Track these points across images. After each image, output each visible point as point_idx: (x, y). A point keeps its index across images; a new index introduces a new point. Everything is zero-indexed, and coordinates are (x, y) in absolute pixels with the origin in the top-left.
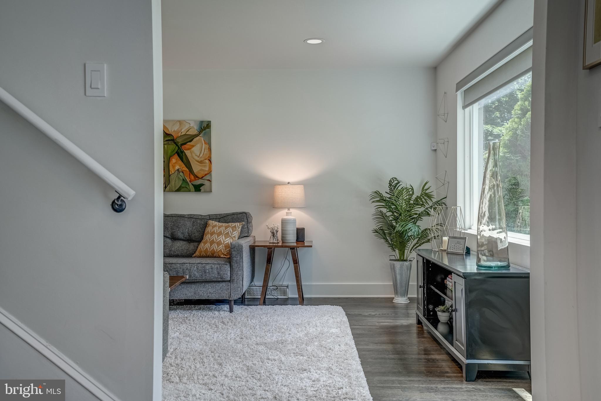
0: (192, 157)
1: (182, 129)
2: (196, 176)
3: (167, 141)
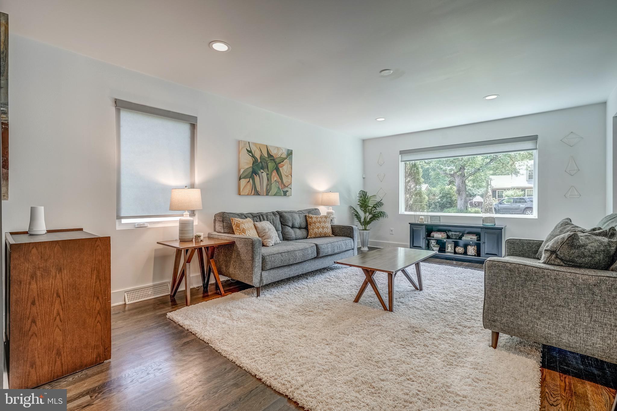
0: (283, 172)
1: (278, 153)
2: (284, 185)
3: (271, 160)
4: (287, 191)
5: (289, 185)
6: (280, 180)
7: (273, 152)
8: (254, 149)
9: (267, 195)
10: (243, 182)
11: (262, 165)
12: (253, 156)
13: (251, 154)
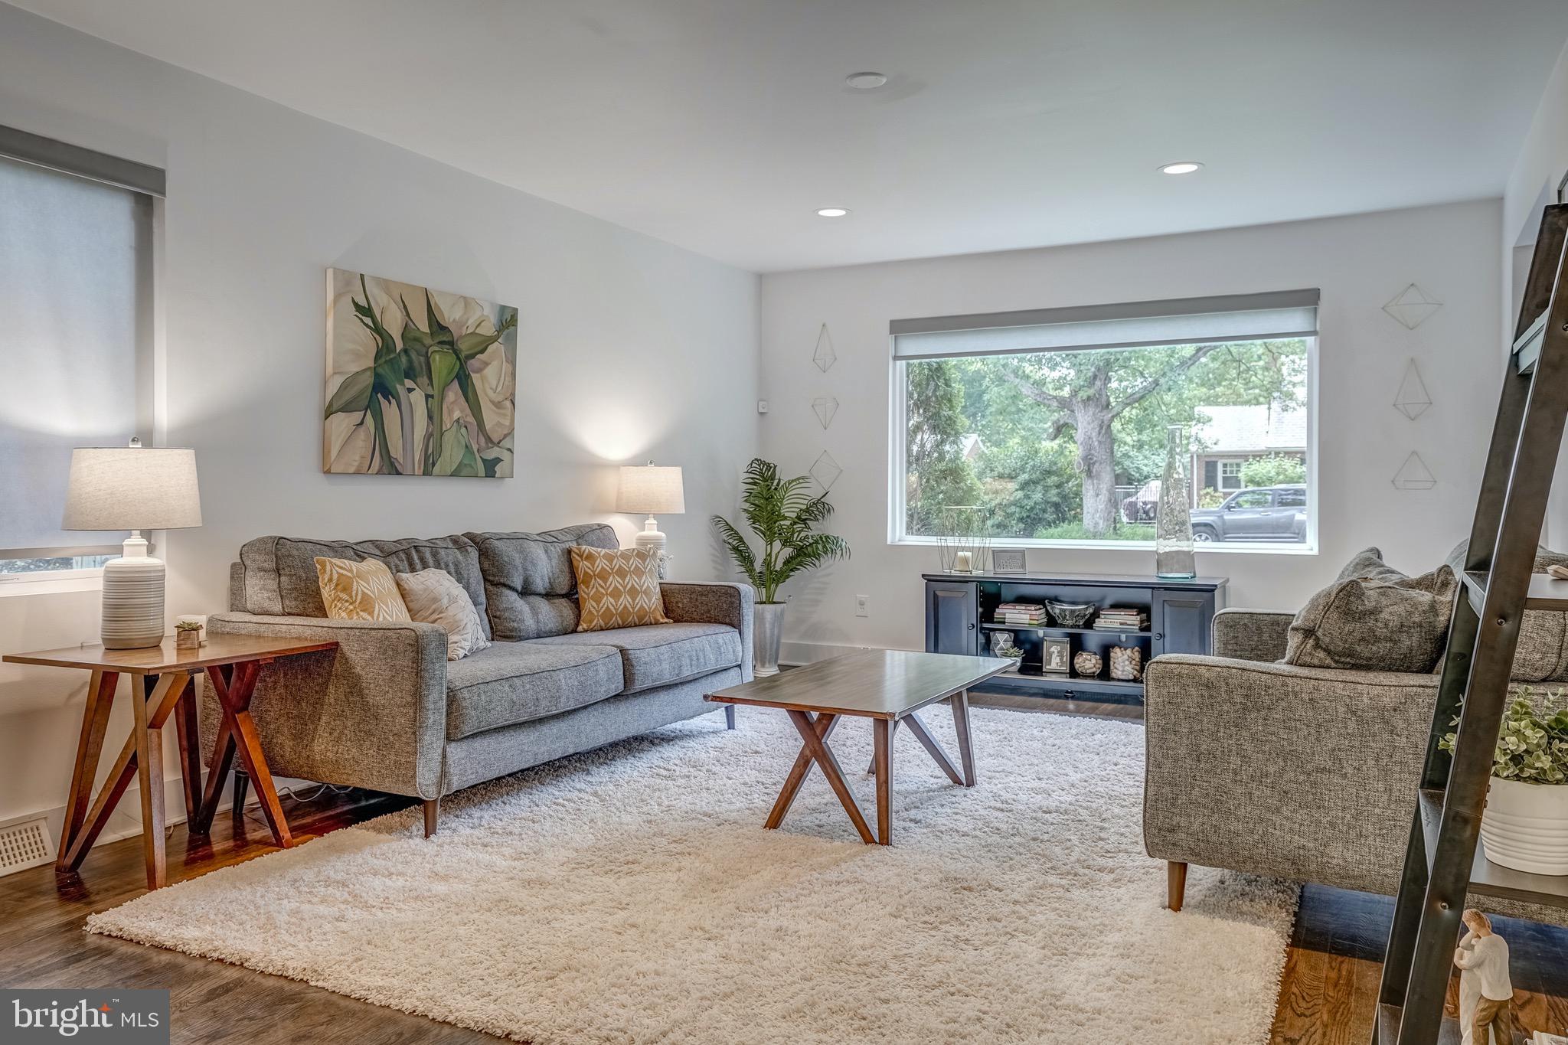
0: (484, 390)
1: (468, 319)
2: (489, 439)
3: (440, 343)
4: (498, 460)
5: (505, 436)
6: (471, 419)
7: (450, 315)
8: (380, 301)
9: (427, 473)
10: (342, 423)
11: (410, 361)
12: (378, 329)
13: (368, 321)
